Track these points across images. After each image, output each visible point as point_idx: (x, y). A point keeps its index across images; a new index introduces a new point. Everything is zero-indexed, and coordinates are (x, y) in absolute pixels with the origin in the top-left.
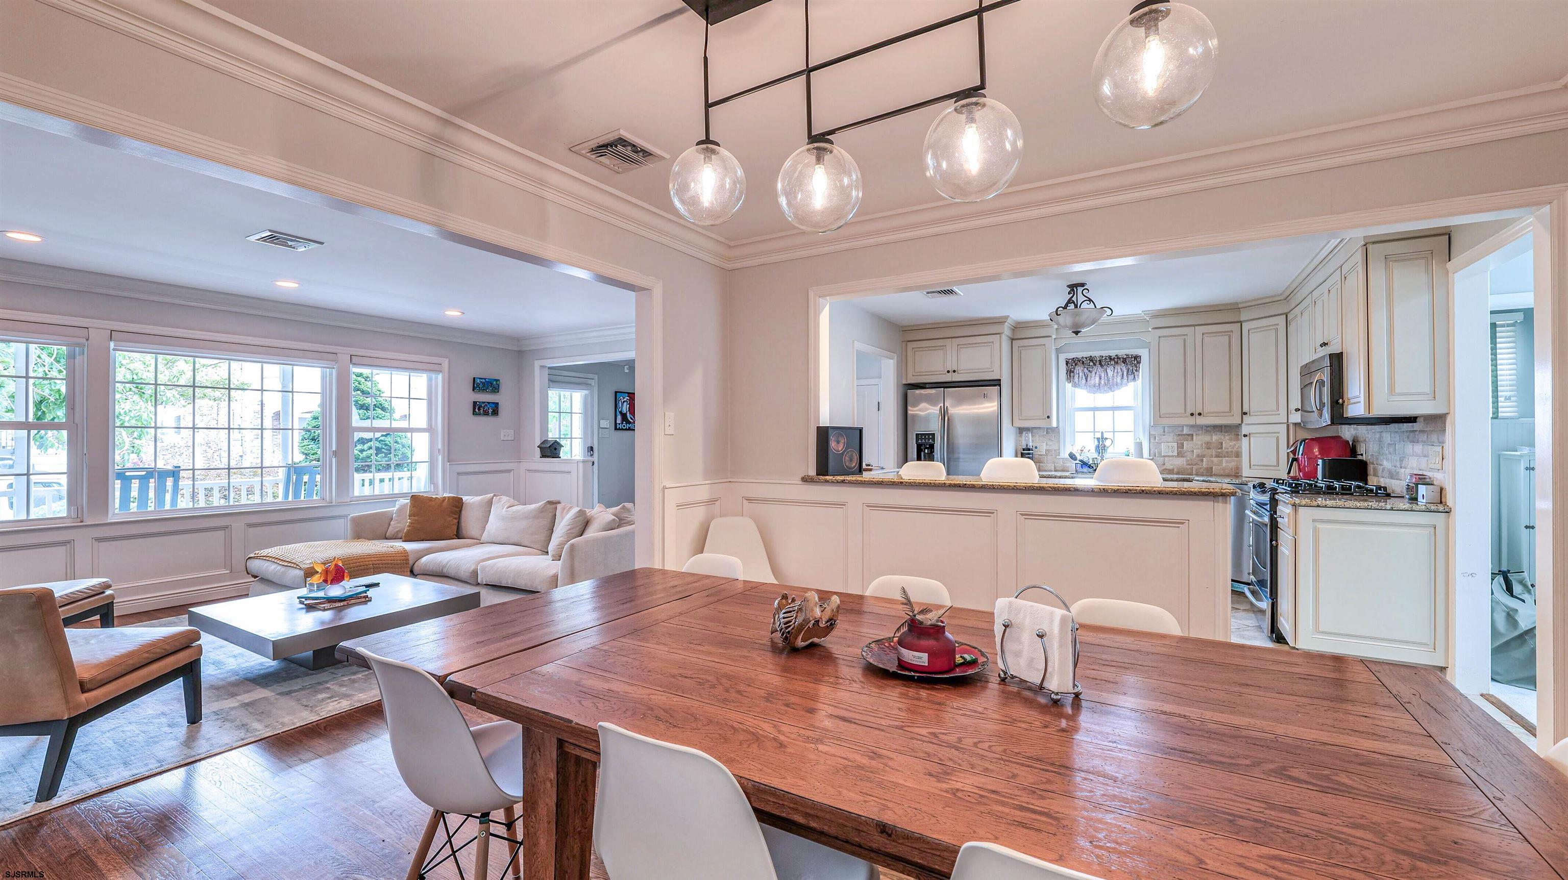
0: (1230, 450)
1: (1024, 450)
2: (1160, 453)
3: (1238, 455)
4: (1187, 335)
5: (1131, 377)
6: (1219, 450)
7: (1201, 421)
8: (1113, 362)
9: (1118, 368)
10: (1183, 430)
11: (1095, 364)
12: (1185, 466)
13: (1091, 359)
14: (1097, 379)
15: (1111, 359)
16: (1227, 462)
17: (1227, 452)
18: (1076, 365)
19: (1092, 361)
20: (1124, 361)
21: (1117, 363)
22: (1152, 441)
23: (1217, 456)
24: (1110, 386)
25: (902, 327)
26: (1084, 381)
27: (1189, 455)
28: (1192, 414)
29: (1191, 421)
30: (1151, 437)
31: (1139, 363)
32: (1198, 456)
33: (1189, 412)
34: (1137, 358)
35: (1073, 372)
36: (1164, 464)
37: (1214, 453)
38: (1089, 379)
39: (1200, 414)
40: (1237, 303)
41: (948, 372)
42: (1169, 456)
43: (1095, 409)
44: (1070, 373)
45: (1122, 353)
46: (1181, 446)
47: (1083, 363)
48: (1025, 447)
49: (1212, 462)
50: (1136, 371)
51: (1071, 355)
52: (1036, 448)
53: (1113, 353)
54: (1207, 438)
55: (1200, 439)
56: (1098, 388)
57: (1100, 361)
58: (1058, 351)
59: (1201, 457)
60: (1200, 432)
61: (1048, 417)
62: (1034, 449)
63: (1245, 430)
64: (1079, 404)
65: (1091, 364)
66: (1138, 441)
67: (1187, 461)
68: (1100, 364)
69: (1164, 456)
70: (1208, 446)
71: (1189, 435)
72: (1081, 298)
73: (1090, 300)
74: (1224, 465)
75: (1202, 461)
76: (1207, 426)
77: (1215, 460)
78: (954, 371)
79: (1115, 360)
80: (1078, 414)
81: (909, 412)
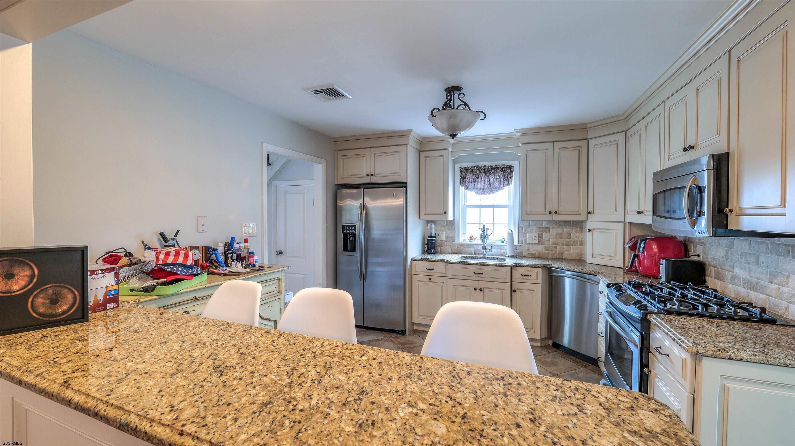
0: (576, 240)
1: (429, 237)
2: (526, 241)
3: (582, 243)
4: (547, 149)
5: (506, 182)
6: (569, 240)
7: (557, 218)
8: (493, 171)
9: (497, 175)
10: (542, 224)
11: (481, 172)
12: (544, 251)
13: (478, 168)
14: (482, 184)
15: (492, 168)
16: (574, 249)
17: (574, 242)
18: (467, 172)
19: (479, 169)
20: (502, 170)
21: (496, 171)
22: (520, 232)
23: (566, 245)
24: (491, 189)
25: (334, 138)
26: (473, 185)
27: (546, 243)
28: (550, 213)
29: (550, 218)
30: (520, 229)
31: (512, 171)
32: (553, 244)
33: (548, 211)
34: (511, 168)
35: (465, 178)
36: (529, 250)
37: (565, 242)
38: (476, 183)
39: (556, 213)
40: (585, 124)
41: (368, 175)
42: (532, 244)
43: (480, 207)
44: (463, 178)
45: (500, 163)
46: (541, 236)
47: (472, 171)
48: (429, 235)
49: (564, 249)
50: (510, 177)
51: (464, 165)
52: (438, 235)
53: (494, 164)
54: (560, 230)
55: (555, 231)
56: (482, 191)
57: (484, 170)
58: (455, 162)
59: (555, 245)
60: (555, 226)
61: (445, 213)
62: (437, 236)
63: (589, 225)
64: (469, 203)
65: (478, 172)
66: (510, 232)
67: (545, 247)
68: (485, 172)
69: (529, 244)
70: (561, 236)
71: (547, 228)
72: (457, 103)
73: (465, 104)
74: (572, 251)
75: (556, 248)
76: (560, 221)
77: (565, 247)
78: (372, 175)
79: (495, 169)
80: (469, 210)
81: (338, 207)
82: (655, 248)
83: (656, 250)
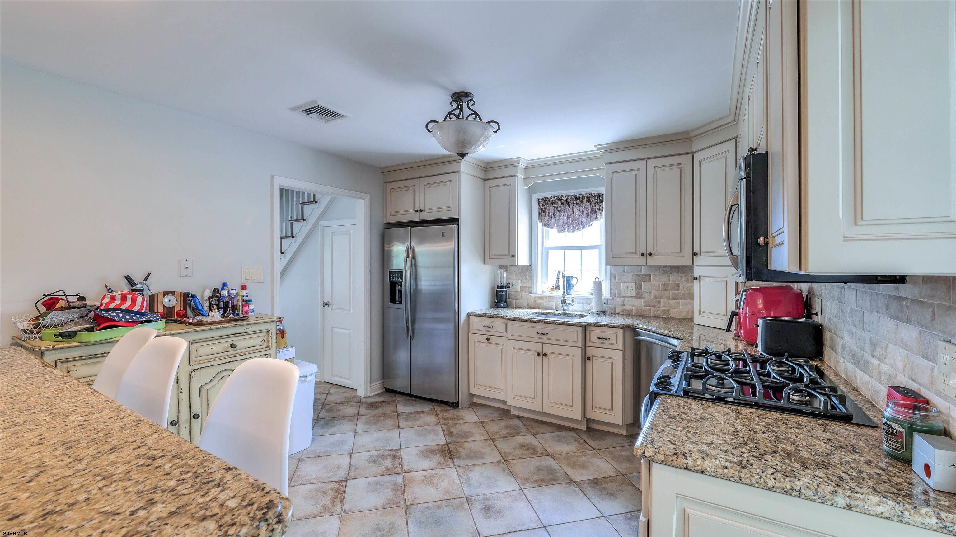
0: (687, 292)
1: (498, 287)
2: (620, 293)
3: (691, 297)
4: (638, 170)
5: (594, 216)
6: (676, 292)
7: (651, 261)
8: (578, 202)
9: (583, 206)
10: (641, 270)
11: (562, 204)
12: (643, 307)
13: (559, 199)
14: (565, 218)
15: (576, 198)
16: (684, 305)
17: (684, 294)
18: (546, 204)
19: (560, 200)
20: (589, 200)
21: (582, 202)
22: (613, 281)
23: (674, 298)
24: (579, 226)
25: (381, 168)
26: (553, 221)
27: (647, 295)
28: (643, 255)
29: (642, 261)
30: (612, 277)
31: (602, 201)
32: (656, 297)
33: (640, 252)
34: (599, 196)
35: (544, 212)
36: (624, 305)
37: (671, 295)
38: (557, 219)
39: (650, 254)
40: (688, 132)
41: (417, 211)
42: (628, 297)
43: (564, 248)
44: (542, 211)
45: (586, 191)
46: (639, 287)
47: (552, 202)
48: (500, 285)
49: (669, 304)
50: (599, 209)
51: (543, 195)
52: (513, 285)
53: (577, 192)
54: (664, 279)
55: (658, 280)
56: (562, 228)
57: (567, 200)
58: (531, 191)
59: (658, 298)
60: (657, 273)
61: (513, 256)
62: (510, 285)
63: (697, 273)
64: (550, 243)
65: (560, 203)
66: (597, 280)
67: (645, 302)
68: (567, 203)
69: (624, 297)
70: (665, 287)
71: (647, 275)
72: (467, 112)
73: (476, 114)
74: (681, 307)
75: (659, 302)
76: (664, 266)
77: (672, 302)
78: (421, 211)
79: (580, 199)
80: (551, 253)
81: (385, 252)
82: (760, 303)
83: (761, 306)
